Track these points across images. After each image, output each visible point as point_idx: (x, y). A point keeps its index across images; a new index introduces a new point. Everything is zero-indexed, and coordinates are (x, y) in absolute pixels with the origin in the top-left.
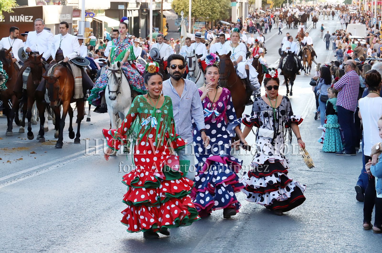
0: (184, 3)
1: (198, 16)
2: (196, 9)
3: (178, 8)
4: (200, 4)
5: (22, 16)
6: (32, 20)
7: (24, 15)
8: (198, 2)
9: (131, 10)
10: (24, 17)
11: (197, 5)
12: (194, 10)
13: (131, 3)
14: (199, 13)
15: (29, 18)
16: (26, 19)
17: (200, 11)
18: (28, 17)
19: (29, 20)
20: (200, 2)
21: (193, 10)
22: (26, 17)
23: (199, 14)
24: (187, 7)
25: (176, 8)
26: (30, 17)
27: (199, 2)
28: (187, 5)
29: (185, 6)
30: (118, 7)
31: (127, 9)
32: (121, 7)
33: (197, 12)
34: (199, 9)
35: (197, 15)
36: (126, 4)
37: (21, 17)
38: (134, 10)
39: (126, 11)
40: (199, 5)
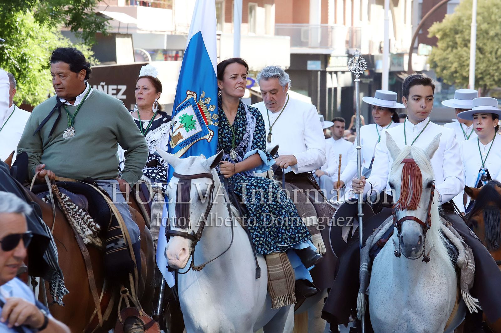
0: (457, 56)
1: (491, 85)
2: (485, 71)
3: (444, 68)
4: (497, 58)
5: (103, 86)
6: (123, 94)
7: (108, 84)
8: (491, 53)
9: (336, 73)
10: (106, 87)
11: (489, 61)
12: (481, 73)
13: (337, 57)
14: (492, 79)
15: (118, 91)
16: (111, 92)
17: (497, 74)
18: (115, 87)
19: (116, 94)
20: (496, 53)
21: (479, 71)
22: (111, 87)
23: (494, 80)
24: (464, 66)
25: (438, 70)
26: (120, 87)
27: (493, 54)
28: (464, 62)
29: (460, 64)
30: (306, 65)
31: (328, 69)
32: (313, 66)
33: (488, 77)
34: (493, 70)
35: (488, 84)
36: (325, 59)
37: (100, 87)
38: (343, 72)
39: (324, 73)
40: (494, 60)
